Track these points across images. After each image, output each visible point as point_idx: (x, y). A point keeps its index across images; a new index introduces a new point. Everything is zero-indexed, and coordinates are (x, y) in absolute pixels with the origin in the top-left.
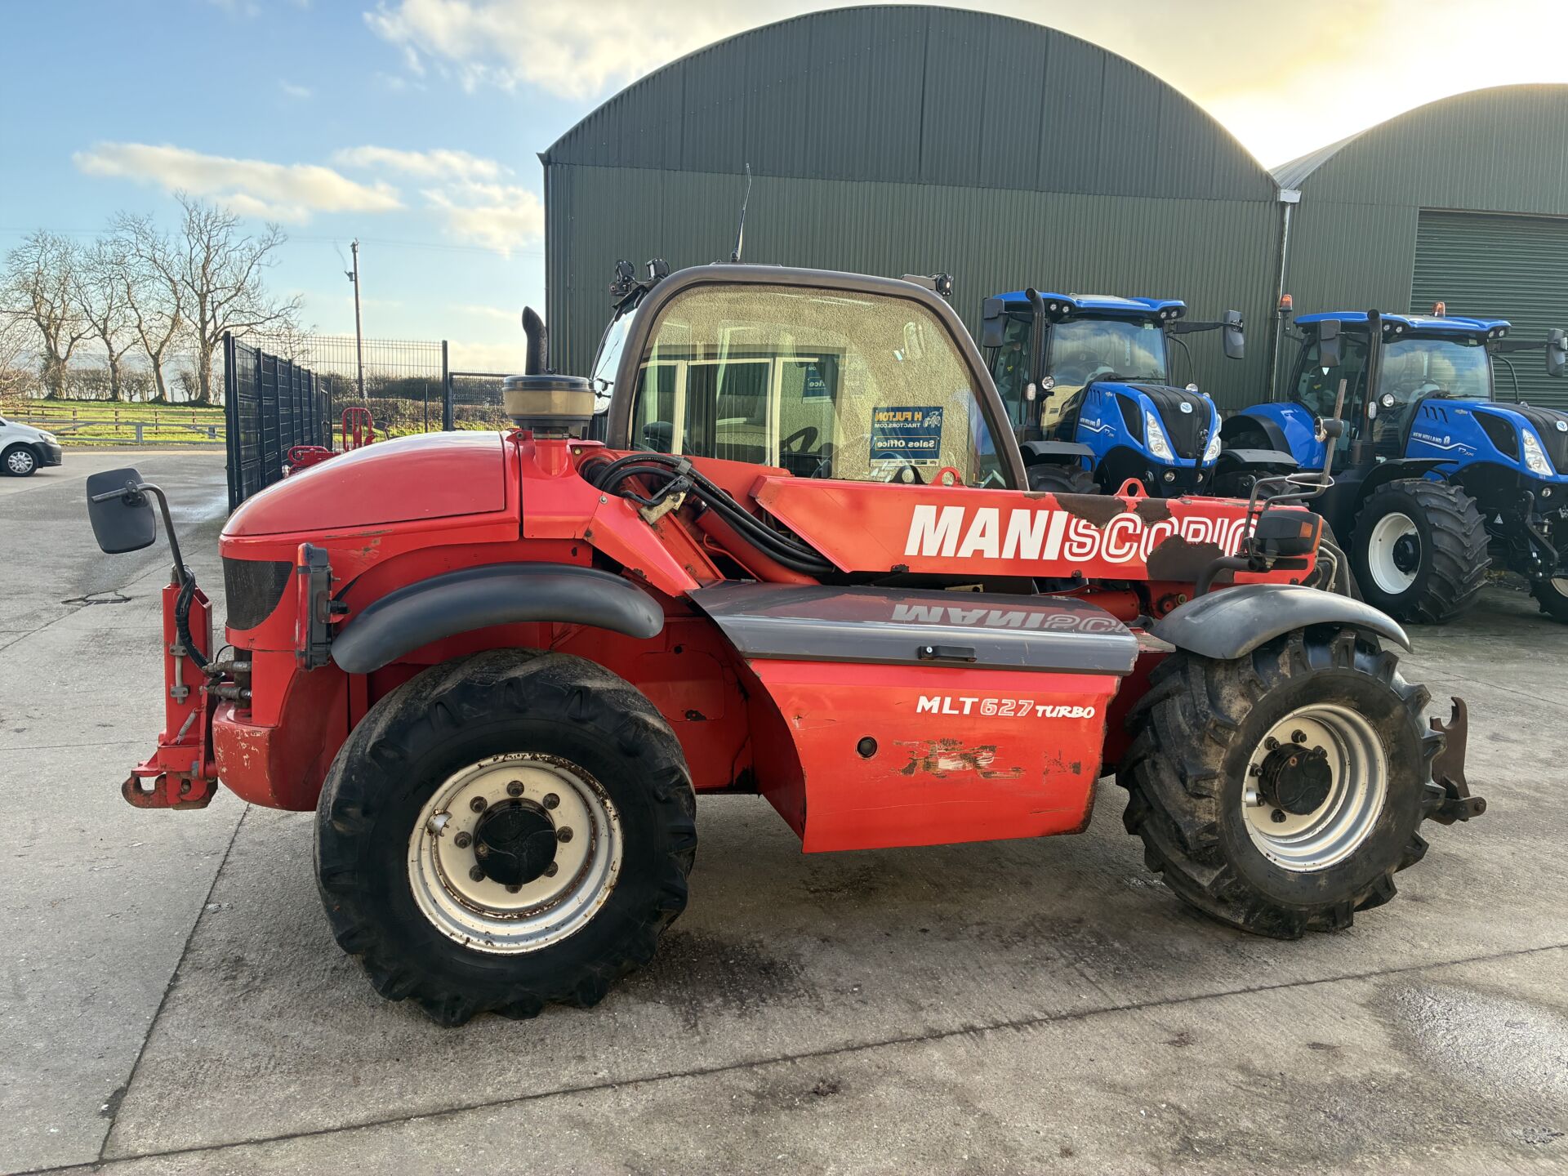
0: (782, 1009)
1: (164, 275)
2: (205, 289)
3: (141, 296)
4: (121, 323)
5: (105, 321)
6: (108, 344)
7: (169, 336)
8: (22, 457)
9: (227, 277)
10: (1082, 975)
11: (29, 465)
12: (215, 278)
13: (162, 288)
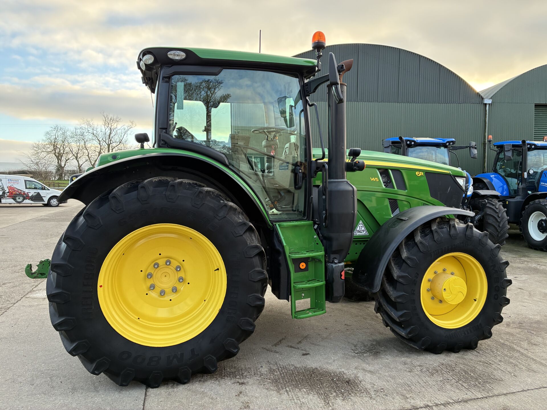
0: (358, 398)
1: (96, 138)
2: (109, 142)
3: (89, 146)
4: (82, 155)
5: (77, 154)
6: (78, 161)
8: (55, 200)
9: (116, 138)
10: (462, 385)
11: (57, 203)
12: (113, 139)
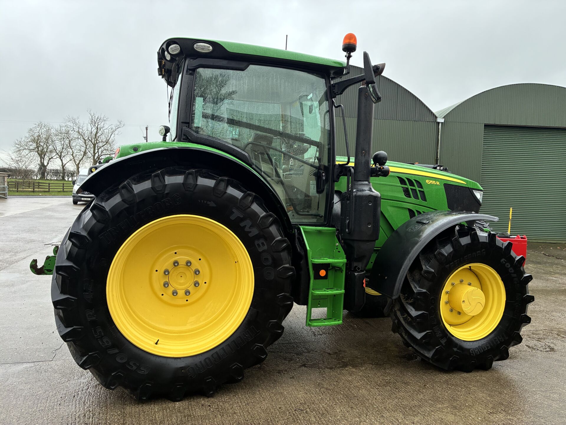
1: (82, 137)
2: (95, 142)
3: (74, 144)
4: (66, 154)
5: (61, 153)
6: (62, 160)
7: (82, 158)
9: (103, 138)
12: (99, 138)
13: (81, 142)
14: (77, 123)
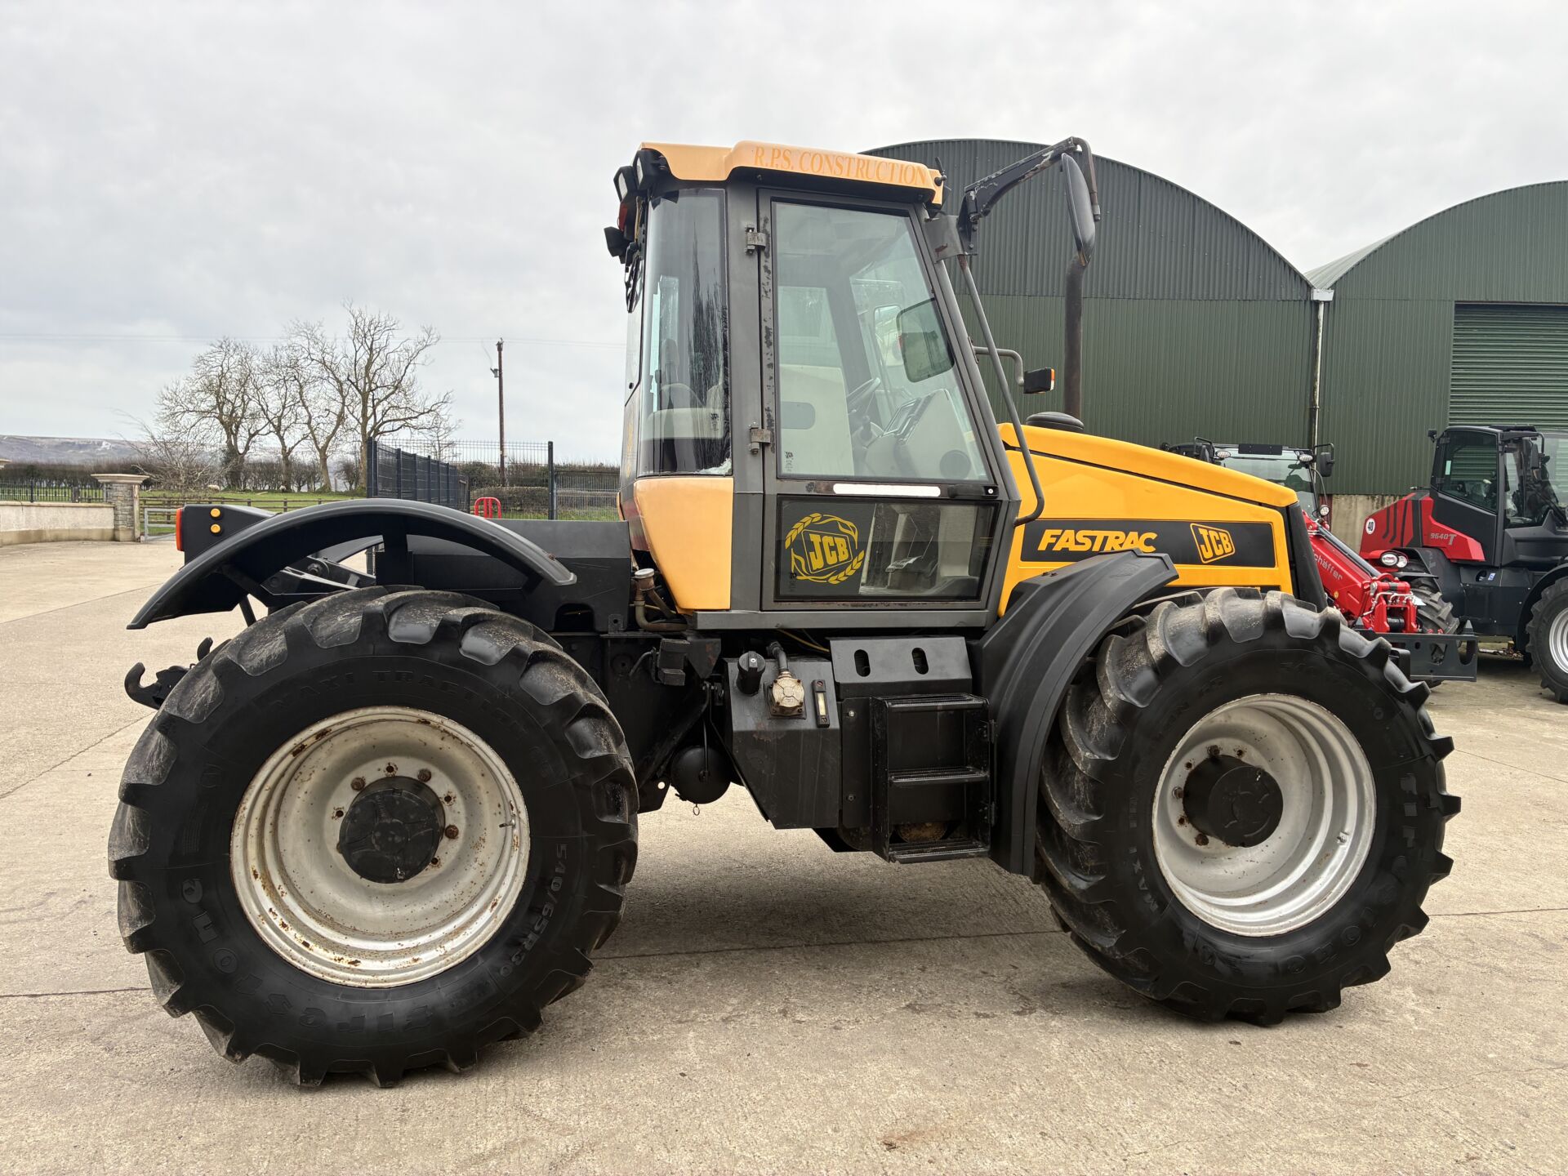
1: (331, 376)
2: (367, 387)
4: (293, 420)
5: (280, 418)
6: (282, 439)
7: (334, 432)
9: (387, 376)
12: (376, 377)
13: (330, 388)
14: (318, 337)
